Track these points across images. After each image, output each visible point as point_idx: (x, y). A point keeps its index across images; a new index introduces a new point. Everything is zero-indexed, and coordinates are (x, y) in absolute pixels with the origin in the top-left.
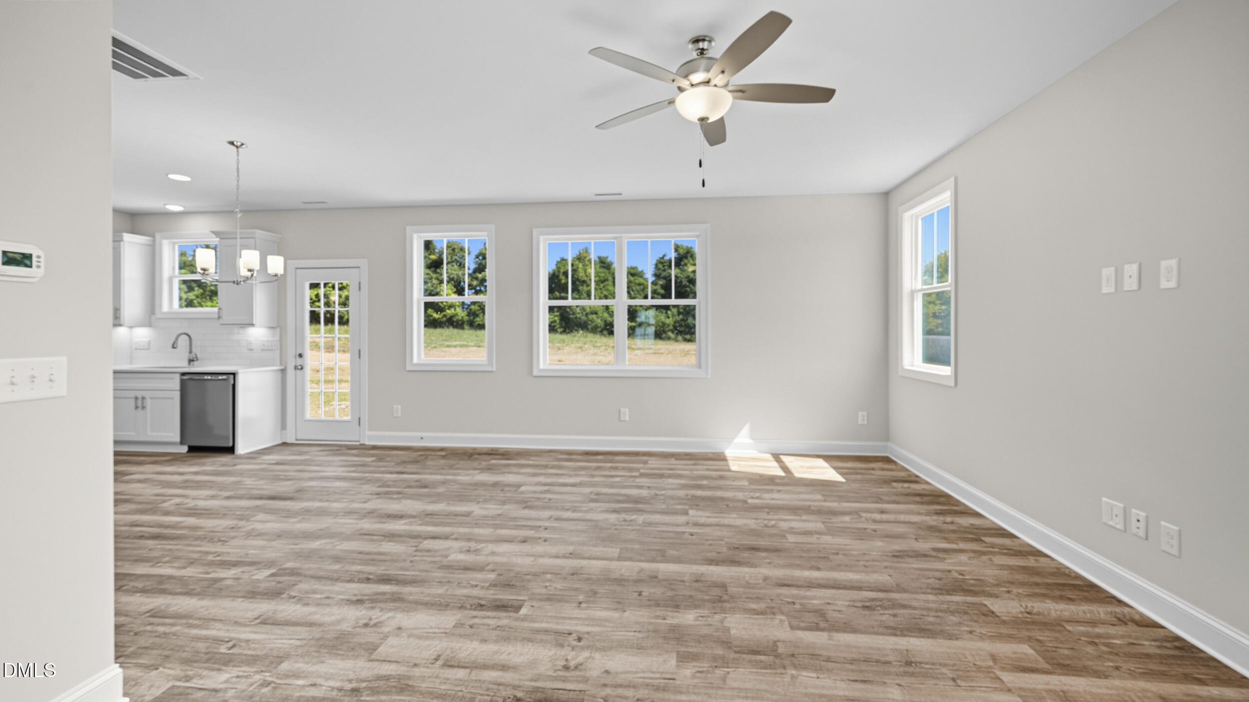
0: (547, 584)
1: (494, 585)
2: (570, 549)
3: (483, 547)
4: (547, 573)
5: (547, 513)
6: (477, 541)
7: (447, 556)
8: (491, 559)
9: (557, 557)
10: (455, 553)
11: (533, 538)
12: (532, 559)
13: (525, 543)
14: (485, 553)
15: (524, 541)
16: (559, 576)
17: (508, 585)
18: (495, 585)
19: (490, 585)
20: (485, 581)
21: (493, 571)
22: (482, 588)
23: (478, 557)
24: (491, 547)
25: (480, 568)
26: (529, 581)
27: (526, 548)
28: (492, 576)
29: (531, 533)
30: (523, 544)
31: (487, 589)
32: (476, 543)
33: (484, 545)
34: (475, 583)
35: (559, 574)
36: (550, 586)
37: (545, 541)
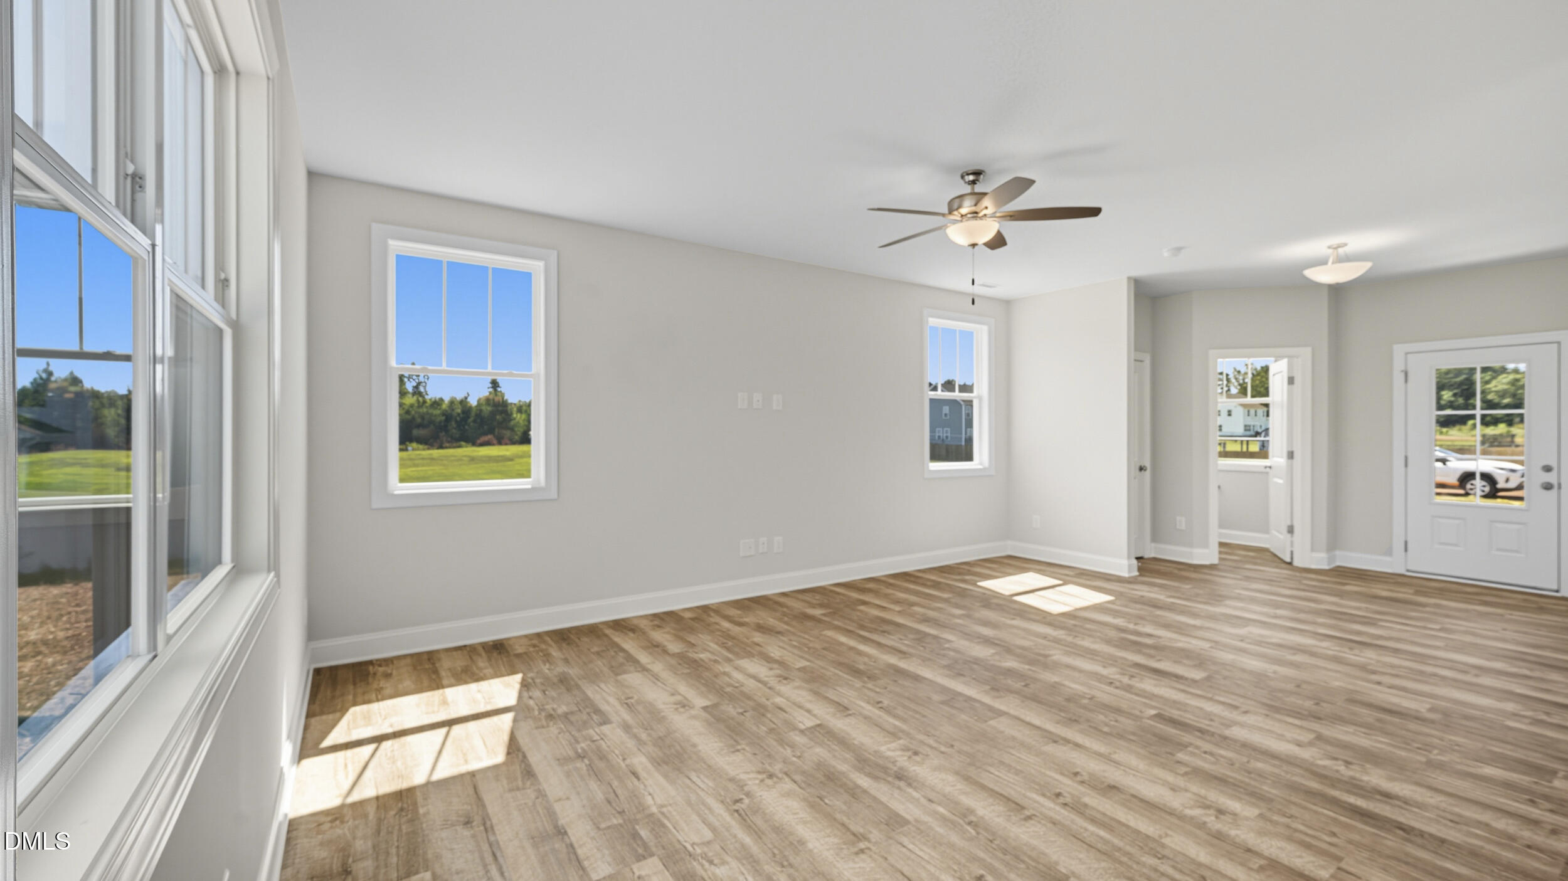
0: (1112, 723)
1: (1183, 746)
2: (1050, 748)
3: (1191, 808)
4: (1106, 733)
5: (1023, 834)
6: (1202, 826)
7: (1261, 816)
8: (1181, 782)
9: (1077, 745)
10: (1247, 819)
11: (1093, 788)
12: (1115, 757)
13: (1113, 783)
14: (1189, 795)
15: (1113, 789)
16: (1092, 724)
17: (1164, 739)
18: (1180, 744)
19: (1186, 747)
20: (1193, 754)
21: (1178, 762)
22: (1197, 747)
23: (1203, 792)
24: (1176, 802)
25: (1196, 773)
26: (1134, 734)
27: (1114, 775)
28: (1181, 756)
29: (1093, 800)
30: (1117, 785)
31: (1191, 744)
32: (1205, 823)
33: (1188, 812)
34: (1207, 756)
35: (1090, 727)
36: (1111, 720)
37: (1076, 774)
